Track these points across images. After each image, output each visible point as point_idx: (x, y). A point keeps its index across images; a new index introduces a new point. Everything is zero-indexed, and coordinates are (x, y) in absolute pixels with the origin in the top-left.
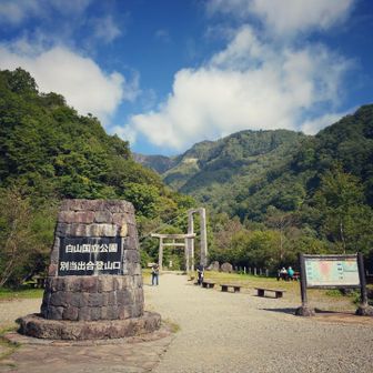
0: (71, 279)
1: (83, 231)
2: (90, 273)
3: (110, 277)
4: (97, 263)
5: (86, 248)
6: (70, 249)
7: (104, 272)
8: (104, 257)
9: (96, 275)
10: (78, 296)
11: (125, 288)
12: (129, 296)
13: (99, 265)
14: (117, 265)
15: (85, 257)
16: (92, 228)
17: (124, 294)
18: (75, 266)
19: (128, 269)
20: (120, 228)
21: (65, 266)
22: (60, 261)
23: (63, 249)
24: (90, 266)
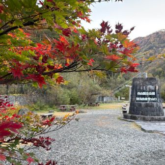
4: (149, 98)
5: (144, 94)
6: (139, 93)
7: (151, 101)
8: (151, 96)
9: (148, 102)
10: (146, 108)
14: (155, 99)
15: (144, 96)
16: (146, 87)
18: (141, 99)
19: (160, 100)
20: (156, 87)
22: (136, 97)
23: (136, 93)
24: (146, 99)
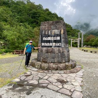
0: (44, 49)
1: (48, 32)
2: (51, 47)
3: (58, 48)
4: (53, 43)
5: (49, 39)
6: (44, 39)
7: (55, 46)
8: (55, 41)
9: (53, 47)
10: (47, 54)
11: (63, 52)
12: (64, 55)
13: (54, 44)
14: (60, 44)
15: (49, 42)
16: (51, 31)
17: (63, 54)
18: (46, 44)
19: (64, 46)
20: (61, 31)
21: (43, 44)
22: (42, 43)
23: (42, 39)
24: (51, 44)
